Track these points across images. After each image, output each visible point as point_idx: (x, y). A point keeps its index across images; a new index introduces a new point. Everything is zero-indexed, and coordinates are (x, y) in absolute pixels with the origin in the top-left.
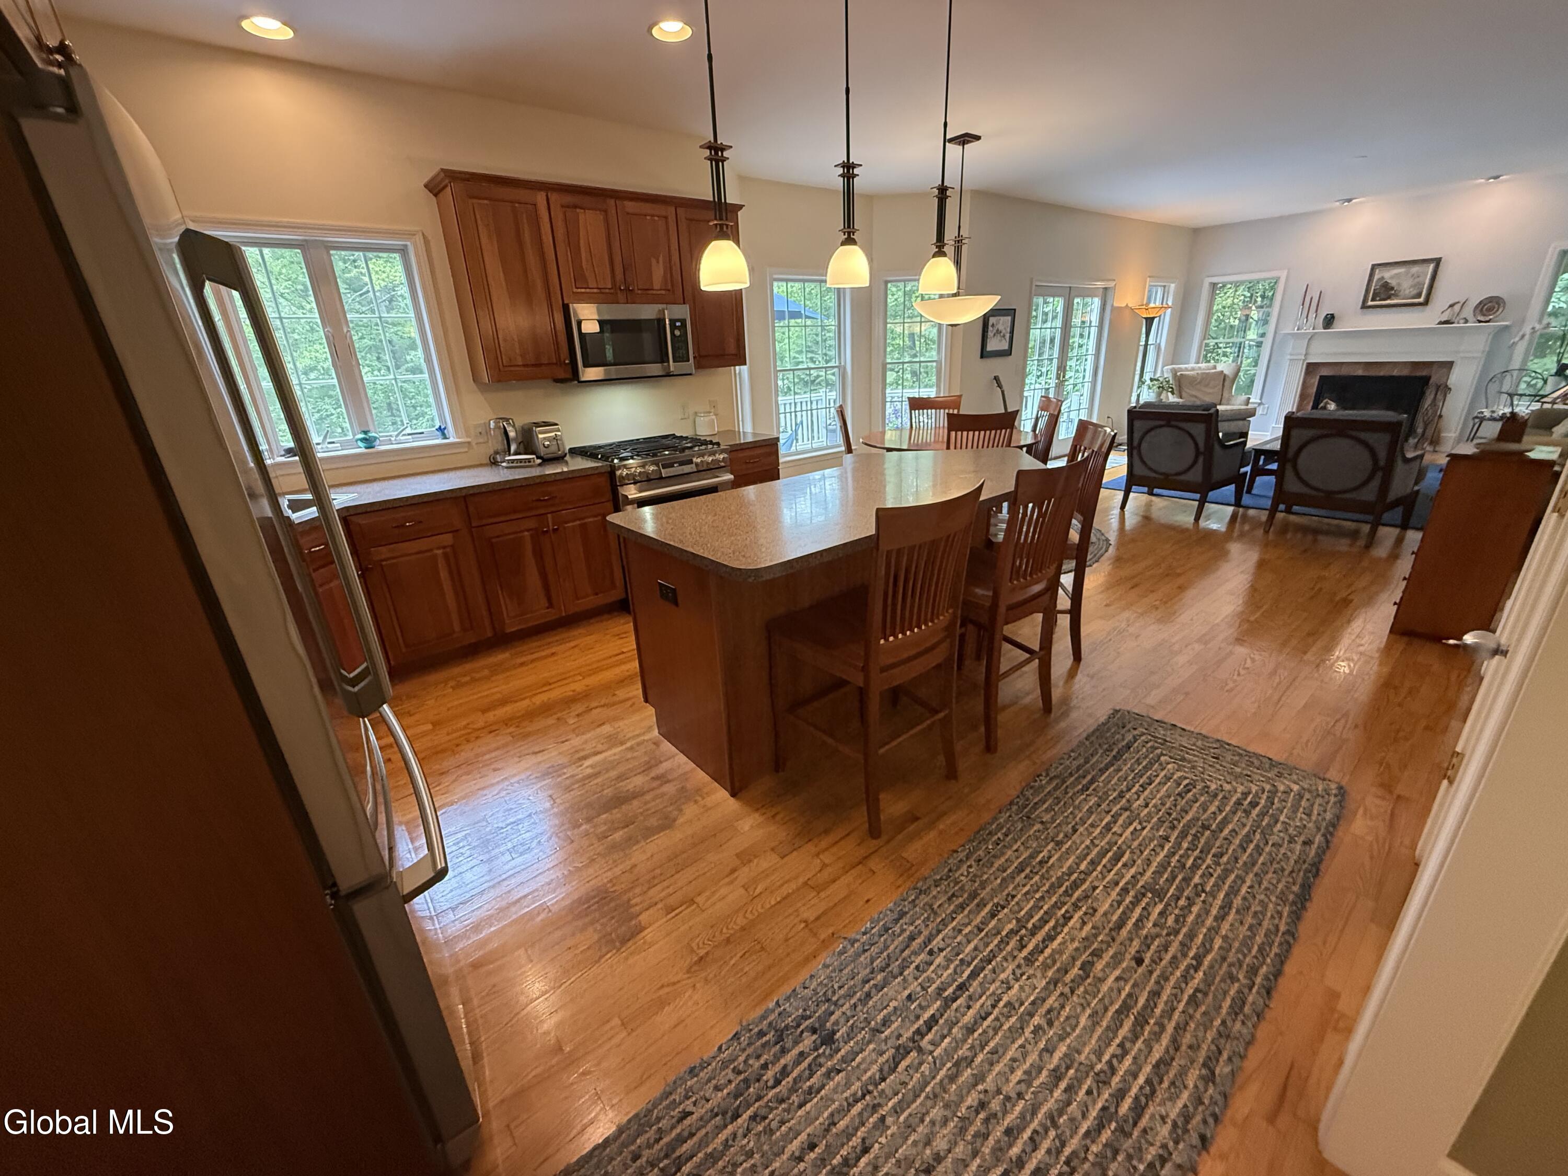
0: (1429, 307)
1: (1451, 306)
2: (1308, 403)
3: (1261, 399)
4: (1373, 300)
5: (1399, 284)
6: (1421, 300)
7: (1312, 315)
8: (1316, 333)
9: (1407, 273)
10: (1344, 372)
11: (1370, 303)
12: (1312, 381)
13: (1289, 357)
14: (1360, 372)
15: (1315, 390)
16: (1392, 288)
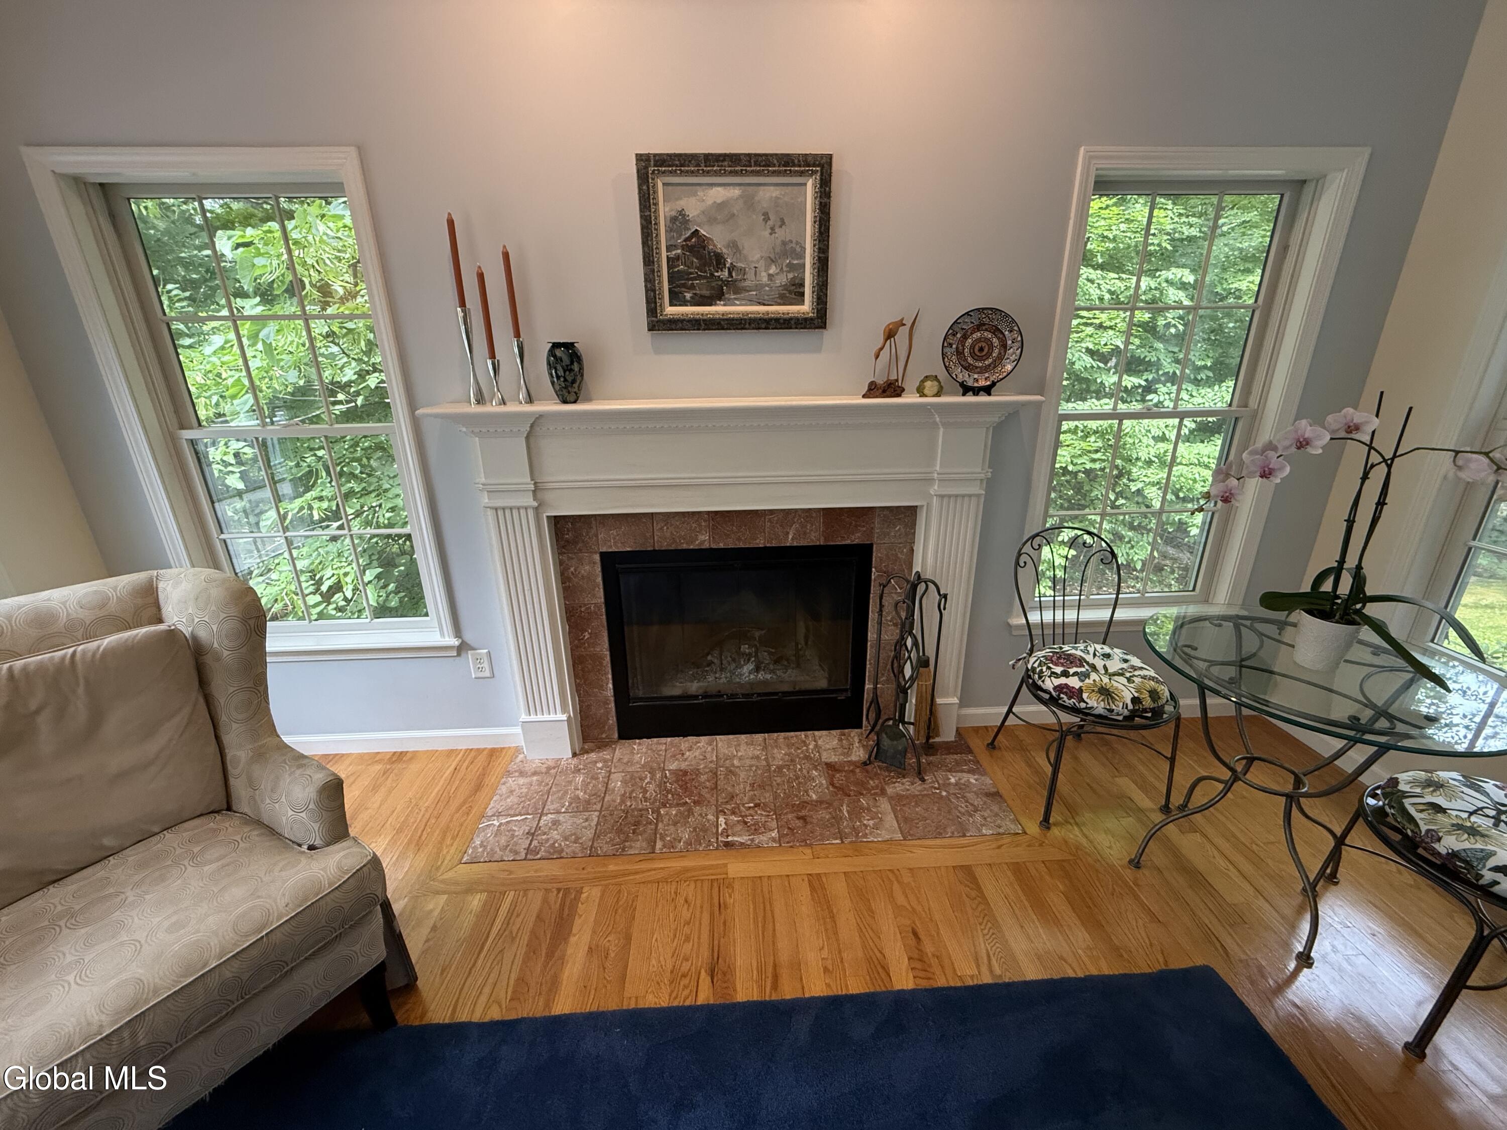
0: (827, 335)
1: (890, 334)
2: (595, 635)
3: (458, 631)
4: (676, 299)
5: (734, 246)
6: (806, 308)
7: (506, 347)
8: (539, 418)
9: (749, 203)
10: (662, 540)
11: (671, 311)
12: (585, 569)
13: (485, 500)
14: (704, 540)
15: (601, 593)
16: (719, 260)
